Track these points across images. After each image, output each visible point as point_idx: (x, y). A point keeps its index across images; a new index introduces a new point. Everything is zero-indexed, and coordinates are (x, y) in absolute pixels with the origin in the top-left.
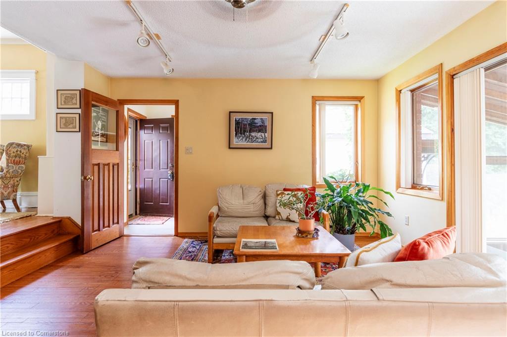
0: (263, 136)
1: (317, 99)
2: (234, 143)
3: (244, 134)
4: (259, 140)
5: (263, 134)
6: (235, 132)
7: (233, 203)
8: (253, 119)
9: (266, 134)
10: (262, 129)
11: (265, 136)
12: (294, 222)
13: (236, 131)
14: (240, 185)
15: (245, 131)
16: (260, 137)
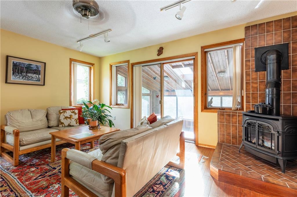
0: (38, 77)
1: (72, 60)
2: (12, 79)
3: (21, 74)
4: (34, 79)
5: (37, 76)
6: (12, 72)
7: (24, 122)
8: (29, 64)
9: (40, 76)
10: (37, 72)
11: (39, 77)
12: (73, 126)
13: (13, 70)
14: (27, 110)
15: (22, 72)
16: (35, 77)
